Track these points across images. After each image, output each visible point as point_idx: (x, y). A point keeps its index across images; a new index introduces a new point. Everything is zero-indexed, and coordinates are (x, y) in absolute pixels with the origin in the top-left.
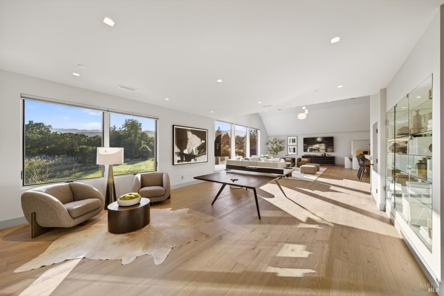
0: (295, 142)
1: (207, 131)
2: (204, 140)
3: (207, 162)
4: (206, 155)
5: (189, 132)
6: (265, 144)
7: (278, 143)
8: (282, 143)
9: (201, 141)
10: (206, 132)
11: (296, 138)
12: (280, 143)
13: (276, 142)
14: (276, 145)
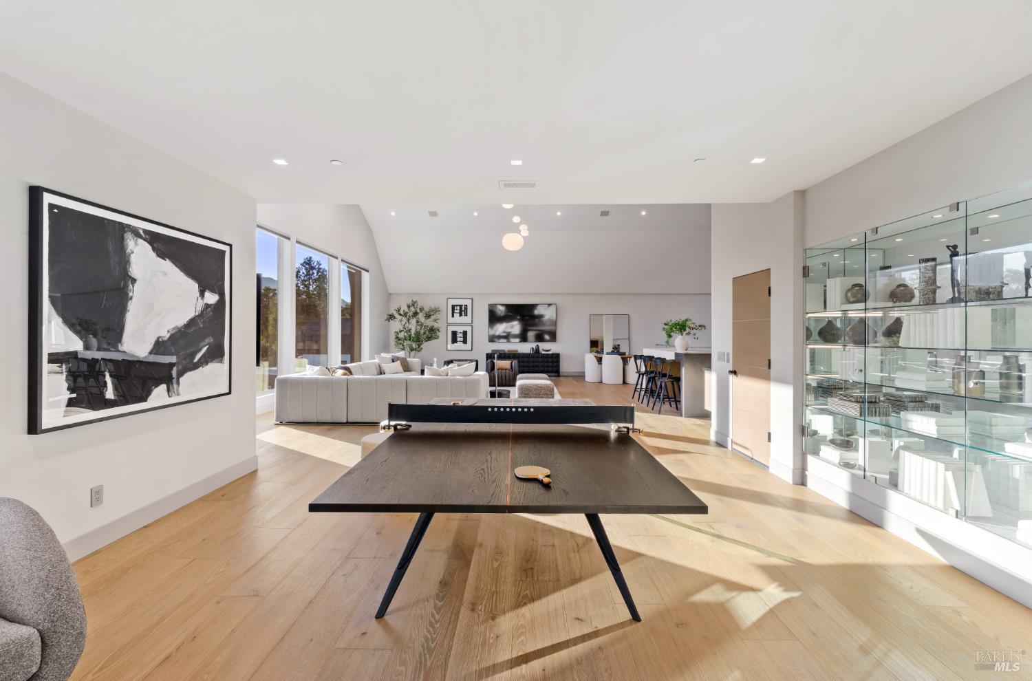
0: (466, 315)
1: (226, 248)
2: (213, 291)
3: (230, 393)
4: (221, 362)
5: (140, 241)
6: (386, 317)
7: (421, 317)
8: (433, 317)
9: (202, 294)
10: (224, 252)
11: (468, 302)
12: (428, 316)
13: (416, 314)
14: (417, 322)
